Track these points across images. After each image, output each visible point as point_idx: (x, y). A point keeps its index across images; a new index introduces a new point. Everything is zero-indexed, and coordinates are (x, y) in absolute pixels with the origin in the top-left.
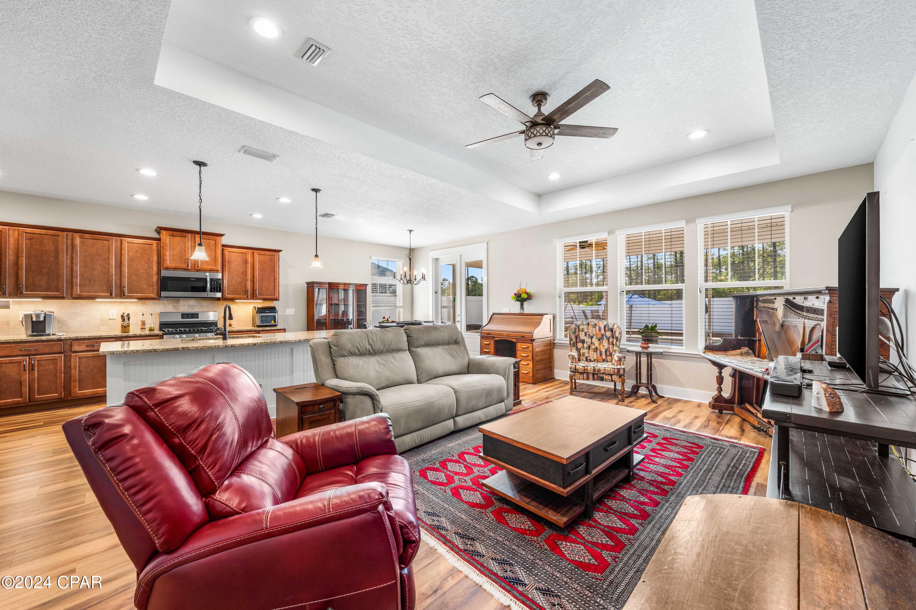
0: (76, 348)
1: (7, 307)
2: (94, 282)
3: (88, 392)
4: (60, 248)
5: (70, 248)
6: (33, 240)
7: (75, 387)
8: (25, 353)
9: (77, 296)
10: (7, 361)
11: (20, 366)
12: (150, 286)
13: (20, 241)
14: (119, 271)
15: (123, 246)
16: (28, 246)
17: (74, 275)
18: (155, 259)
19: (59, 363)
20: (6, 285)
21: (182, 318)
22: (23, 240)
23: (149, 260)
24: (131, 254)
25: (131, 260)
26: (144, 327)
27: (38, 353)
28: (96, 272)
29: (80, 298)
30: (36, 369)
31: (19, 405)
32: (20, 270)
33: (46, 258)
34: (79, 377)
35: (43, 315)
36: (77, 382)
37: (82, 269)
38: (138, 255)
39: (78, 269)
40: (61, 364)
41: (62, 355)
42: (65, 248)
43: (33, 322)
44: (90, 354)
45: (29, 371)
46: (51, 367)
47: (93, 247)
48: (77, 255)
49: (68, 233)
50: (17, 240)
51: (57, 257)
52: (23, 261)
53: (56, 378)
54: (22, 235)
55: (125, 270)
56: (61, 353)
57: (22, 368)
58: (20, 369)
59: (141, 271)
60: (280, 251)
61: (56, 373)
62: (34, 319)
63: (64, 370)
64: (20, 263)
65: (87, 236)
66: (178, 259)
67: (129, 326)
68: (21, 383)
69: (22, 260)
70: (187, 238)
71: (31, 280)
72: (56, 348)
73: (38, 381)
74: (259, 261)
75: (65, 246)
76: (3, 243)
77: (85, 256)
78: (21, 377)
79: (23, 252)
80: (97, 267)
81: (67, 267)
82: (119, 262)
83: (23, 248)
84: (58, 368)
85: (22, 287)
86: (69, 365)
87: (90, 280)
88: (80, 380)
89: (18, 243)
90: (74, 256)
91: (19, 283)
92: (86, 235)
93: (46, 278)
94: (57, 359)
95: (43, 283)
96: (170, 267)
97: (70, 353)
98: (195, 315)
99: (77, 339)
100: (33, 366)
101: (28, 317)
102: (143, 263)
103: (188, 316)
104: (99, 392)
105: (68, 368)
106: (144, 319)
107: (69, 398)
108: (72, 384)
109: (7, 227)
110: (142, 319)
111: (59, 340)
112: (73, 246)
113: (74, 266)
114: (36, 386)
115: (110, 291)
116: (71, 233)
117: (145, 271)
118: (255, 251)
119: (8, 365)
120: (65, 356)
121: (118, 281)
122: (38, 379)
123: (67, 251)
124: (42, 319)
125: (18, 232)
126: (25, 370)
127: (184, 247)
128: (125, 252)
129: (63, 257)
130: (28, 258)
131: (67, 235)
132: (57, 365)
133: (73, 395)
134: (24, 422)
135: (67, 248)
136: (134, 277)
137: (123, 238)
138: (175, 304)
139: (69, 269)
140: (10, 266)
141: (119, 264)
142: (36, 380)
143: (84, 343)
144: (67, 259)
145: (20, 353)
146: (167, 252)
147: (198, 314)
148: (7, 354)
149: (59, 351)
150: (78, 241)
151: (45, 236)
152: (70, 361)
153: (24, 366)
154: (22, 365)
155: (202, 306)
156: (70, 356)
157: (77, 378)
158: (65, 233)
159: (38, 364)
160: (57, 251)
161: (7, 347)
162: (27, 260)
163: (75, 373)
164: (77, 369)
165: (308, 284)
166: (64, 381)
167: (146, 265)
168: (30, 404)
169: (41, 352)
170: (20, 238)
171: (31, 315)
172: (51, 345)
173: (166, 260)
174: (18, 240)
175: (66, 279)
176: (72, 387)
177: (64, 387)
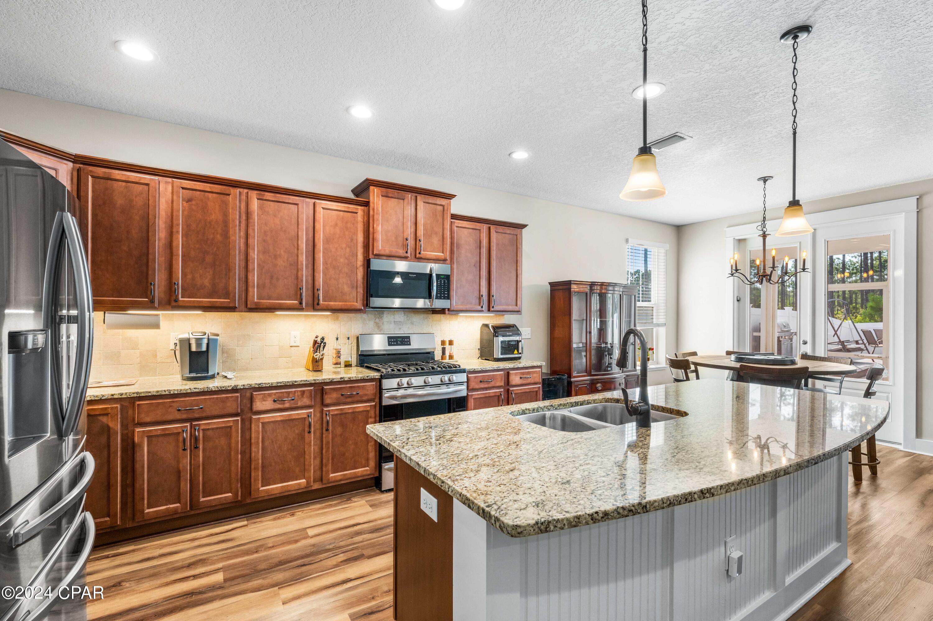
0: (259, 405)
1: (156, 326)
2: (278, 279)
3: (275, 487)
4: (231, 217)
5: (244, 217)
6: (194, 202)
7: (256, 480)
8: (184, 416)
9: (254, 306)
10: (159, 433)
11: (177, 441)
12: (353, 287)
13: (175, 204)
14: (310, 259)
15: (317, 215)
16: (186, 213)
17: (250, 267)
18: (360, 238)
19: (234, 434)
20: (154, 285)
21: (389, 345)
22: (179, 201)
23: (352, 240)
24: (327, 228)
25: (327, 241)
26: (339, 360)
27: (204, 415)
28: (280, 262)
29: (257, 309)
30: (201, 447)
31: (175, 516)
32: (174, 258)
33: (212, 236)
34: (262, 459)
35: (205, 341)
36: (260, 469)
37: (261, 256)
38: (338, 231)
39: (254, 255)
40: (237, 436)
41: (239, 418)
42: (238, 217)
43: (191, 353)
44: (278, 416)
45: (191, 451)
46: (223, 441)
47: (275, 216)
48: (254, 230)
49: (241, 190)
50: (170, 202)
51: (226, 235)
52: (179, 240)
53: (230, 464)
54: (178, 193)
55: (319, 258)
56: (237, 415)
57: (181, 445)
58: (178, 446)
59: (342, 260)
60: (524, 226)
61: (230, 454)
62: (194, 349)
63: (242, 446)
64: (174, 244)
65: (268, 196)
66: (393, 239)
67: (322, 359)
68: (178, 473)
69: (178, 238)
70: (406, 200)
71: (189, 277)
72: (231, 407)
73: (203, 469)
74: (497, 244)
75: (238, 213)
76: (151, 208)
77: (265, 233)
78: (178, 462)
79: (178, 225)
80: (282, 252)
81: (240, 252)
82: (311, 244)
83: (178, 216)
84: (233, 445)
85: (178, 288)
86: (248, 437)
87: (272, 277)
88: (263, 467)
89: (172, 207)
90: (250, 231)
91: (174, 281)
92: (267, 194)
93: (211, 273)
94: (230, 427)
95: (207, 282)
96: (382, 253)
97: (249, 415)
98: (405, 340)
99: (260, 388)
100: (196, 439)
101: (185, 343)
102: (344, 246)
103: (397, 341)
104: (289, 488)
105: (247, 442)
106: (339, 347)
107: (248, 501)
108: (253, 474)
109: (157, 178)
110: (335, 347)
111: (235, 390)
112: (248, 214)
113: (250, 251)
114: (201, 478)
115: (299, 296)
116: (246, 191)
117: (346, 261)
118: (492, 227)
119: (161, 439)
120: (242, 420)
121: (310, 279)
122: (203, 465)
123: (240, 222)
124: (204, 348)
125: (173, 187)
126: (184, 450)
127: (401, 218)
128: (320, 226)
129: (235, 233)
130: (186, 235)
131: (240, 193)
132: (230, 438)
133: (254, 495)
134: (190, 566)
135: (240, 217)
136: (332, 272)
137: (317, 201)
138: (377, 320)
139: (243, 257)
140: (161, 250)
141: (311, 248)
142: (201, 468)
143: (270, 395)
144: (240, 237)
145: (178, 416)
146: (378, 225)
147: (409, 337)
148: (159, 419)
149: (234, 411)
150: (255, 204)
151: (210, 195)
152: (250, 429)
153: (184, 440)
154: (181, 439)
155: (412, 323)
156: (251, 419)
157: (260, 462)
158: (238, 190)
159: (203, 437)
160: (226, 223)
161: (159, 403)
162: (184, 239)
163: (257, 453)
164: (260, 445)
165: (553, 285)
166: (241, 468)
167: (348, 250)
168: (193, 512)
169: (208, 413)
170: (175, 197)
171: (189, 340)
172: (223, 401)
173: (378, 241)
174: (172, 201)
175: (239, 275)
176: (253, 480)
177: (241, 478)
